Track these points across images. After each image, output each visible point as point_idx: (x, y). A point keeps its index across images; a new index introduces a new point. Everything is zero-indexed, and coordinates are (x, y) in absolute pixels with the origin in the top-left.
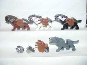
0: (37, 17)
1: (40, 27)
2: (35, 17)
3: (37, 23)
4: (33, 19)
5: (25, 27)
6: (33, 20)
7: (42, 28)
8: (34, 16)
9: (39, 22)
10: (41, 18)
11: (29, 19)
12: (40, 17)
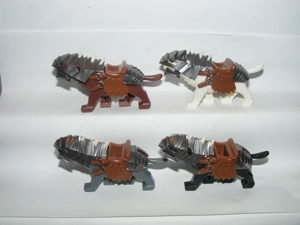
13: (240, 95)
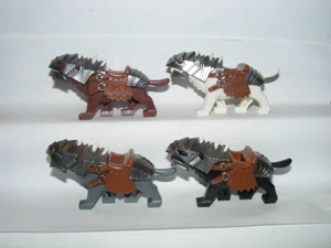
0: (206, 61)
1: (215, 105)
2: (198, 62)
3: (203, 88)
4: (185, 69)
5: (137, 102)
6: (188, 75)
7: (222, 108)
8: (191, 57)
9: (214, 81)
10: (221, 65)
11: (172, 69)
12: (215, 63)
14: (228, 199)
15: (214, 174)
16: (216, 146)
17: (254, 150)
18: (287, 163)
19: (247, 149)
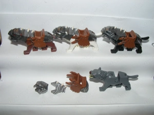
13: (92, 46)
14: (123, 50)
15: (119, 41)
16: (121, 30)
17: (135, 32)
18: (147, 38)
19: (132, 31)
